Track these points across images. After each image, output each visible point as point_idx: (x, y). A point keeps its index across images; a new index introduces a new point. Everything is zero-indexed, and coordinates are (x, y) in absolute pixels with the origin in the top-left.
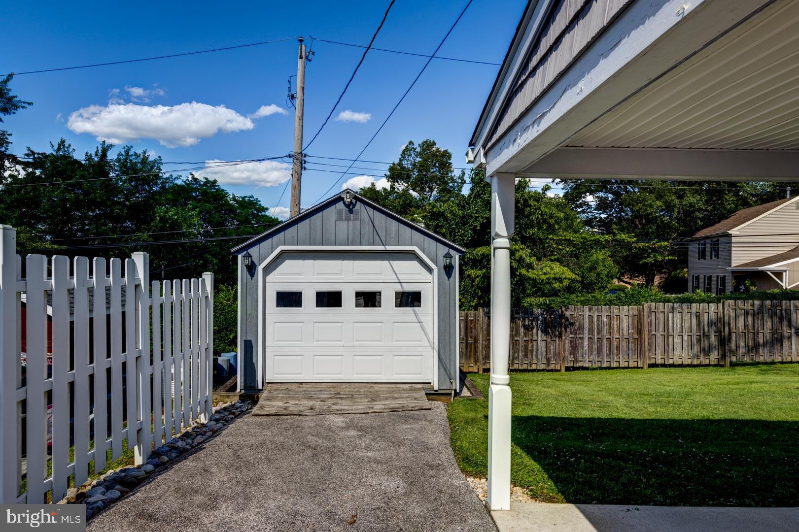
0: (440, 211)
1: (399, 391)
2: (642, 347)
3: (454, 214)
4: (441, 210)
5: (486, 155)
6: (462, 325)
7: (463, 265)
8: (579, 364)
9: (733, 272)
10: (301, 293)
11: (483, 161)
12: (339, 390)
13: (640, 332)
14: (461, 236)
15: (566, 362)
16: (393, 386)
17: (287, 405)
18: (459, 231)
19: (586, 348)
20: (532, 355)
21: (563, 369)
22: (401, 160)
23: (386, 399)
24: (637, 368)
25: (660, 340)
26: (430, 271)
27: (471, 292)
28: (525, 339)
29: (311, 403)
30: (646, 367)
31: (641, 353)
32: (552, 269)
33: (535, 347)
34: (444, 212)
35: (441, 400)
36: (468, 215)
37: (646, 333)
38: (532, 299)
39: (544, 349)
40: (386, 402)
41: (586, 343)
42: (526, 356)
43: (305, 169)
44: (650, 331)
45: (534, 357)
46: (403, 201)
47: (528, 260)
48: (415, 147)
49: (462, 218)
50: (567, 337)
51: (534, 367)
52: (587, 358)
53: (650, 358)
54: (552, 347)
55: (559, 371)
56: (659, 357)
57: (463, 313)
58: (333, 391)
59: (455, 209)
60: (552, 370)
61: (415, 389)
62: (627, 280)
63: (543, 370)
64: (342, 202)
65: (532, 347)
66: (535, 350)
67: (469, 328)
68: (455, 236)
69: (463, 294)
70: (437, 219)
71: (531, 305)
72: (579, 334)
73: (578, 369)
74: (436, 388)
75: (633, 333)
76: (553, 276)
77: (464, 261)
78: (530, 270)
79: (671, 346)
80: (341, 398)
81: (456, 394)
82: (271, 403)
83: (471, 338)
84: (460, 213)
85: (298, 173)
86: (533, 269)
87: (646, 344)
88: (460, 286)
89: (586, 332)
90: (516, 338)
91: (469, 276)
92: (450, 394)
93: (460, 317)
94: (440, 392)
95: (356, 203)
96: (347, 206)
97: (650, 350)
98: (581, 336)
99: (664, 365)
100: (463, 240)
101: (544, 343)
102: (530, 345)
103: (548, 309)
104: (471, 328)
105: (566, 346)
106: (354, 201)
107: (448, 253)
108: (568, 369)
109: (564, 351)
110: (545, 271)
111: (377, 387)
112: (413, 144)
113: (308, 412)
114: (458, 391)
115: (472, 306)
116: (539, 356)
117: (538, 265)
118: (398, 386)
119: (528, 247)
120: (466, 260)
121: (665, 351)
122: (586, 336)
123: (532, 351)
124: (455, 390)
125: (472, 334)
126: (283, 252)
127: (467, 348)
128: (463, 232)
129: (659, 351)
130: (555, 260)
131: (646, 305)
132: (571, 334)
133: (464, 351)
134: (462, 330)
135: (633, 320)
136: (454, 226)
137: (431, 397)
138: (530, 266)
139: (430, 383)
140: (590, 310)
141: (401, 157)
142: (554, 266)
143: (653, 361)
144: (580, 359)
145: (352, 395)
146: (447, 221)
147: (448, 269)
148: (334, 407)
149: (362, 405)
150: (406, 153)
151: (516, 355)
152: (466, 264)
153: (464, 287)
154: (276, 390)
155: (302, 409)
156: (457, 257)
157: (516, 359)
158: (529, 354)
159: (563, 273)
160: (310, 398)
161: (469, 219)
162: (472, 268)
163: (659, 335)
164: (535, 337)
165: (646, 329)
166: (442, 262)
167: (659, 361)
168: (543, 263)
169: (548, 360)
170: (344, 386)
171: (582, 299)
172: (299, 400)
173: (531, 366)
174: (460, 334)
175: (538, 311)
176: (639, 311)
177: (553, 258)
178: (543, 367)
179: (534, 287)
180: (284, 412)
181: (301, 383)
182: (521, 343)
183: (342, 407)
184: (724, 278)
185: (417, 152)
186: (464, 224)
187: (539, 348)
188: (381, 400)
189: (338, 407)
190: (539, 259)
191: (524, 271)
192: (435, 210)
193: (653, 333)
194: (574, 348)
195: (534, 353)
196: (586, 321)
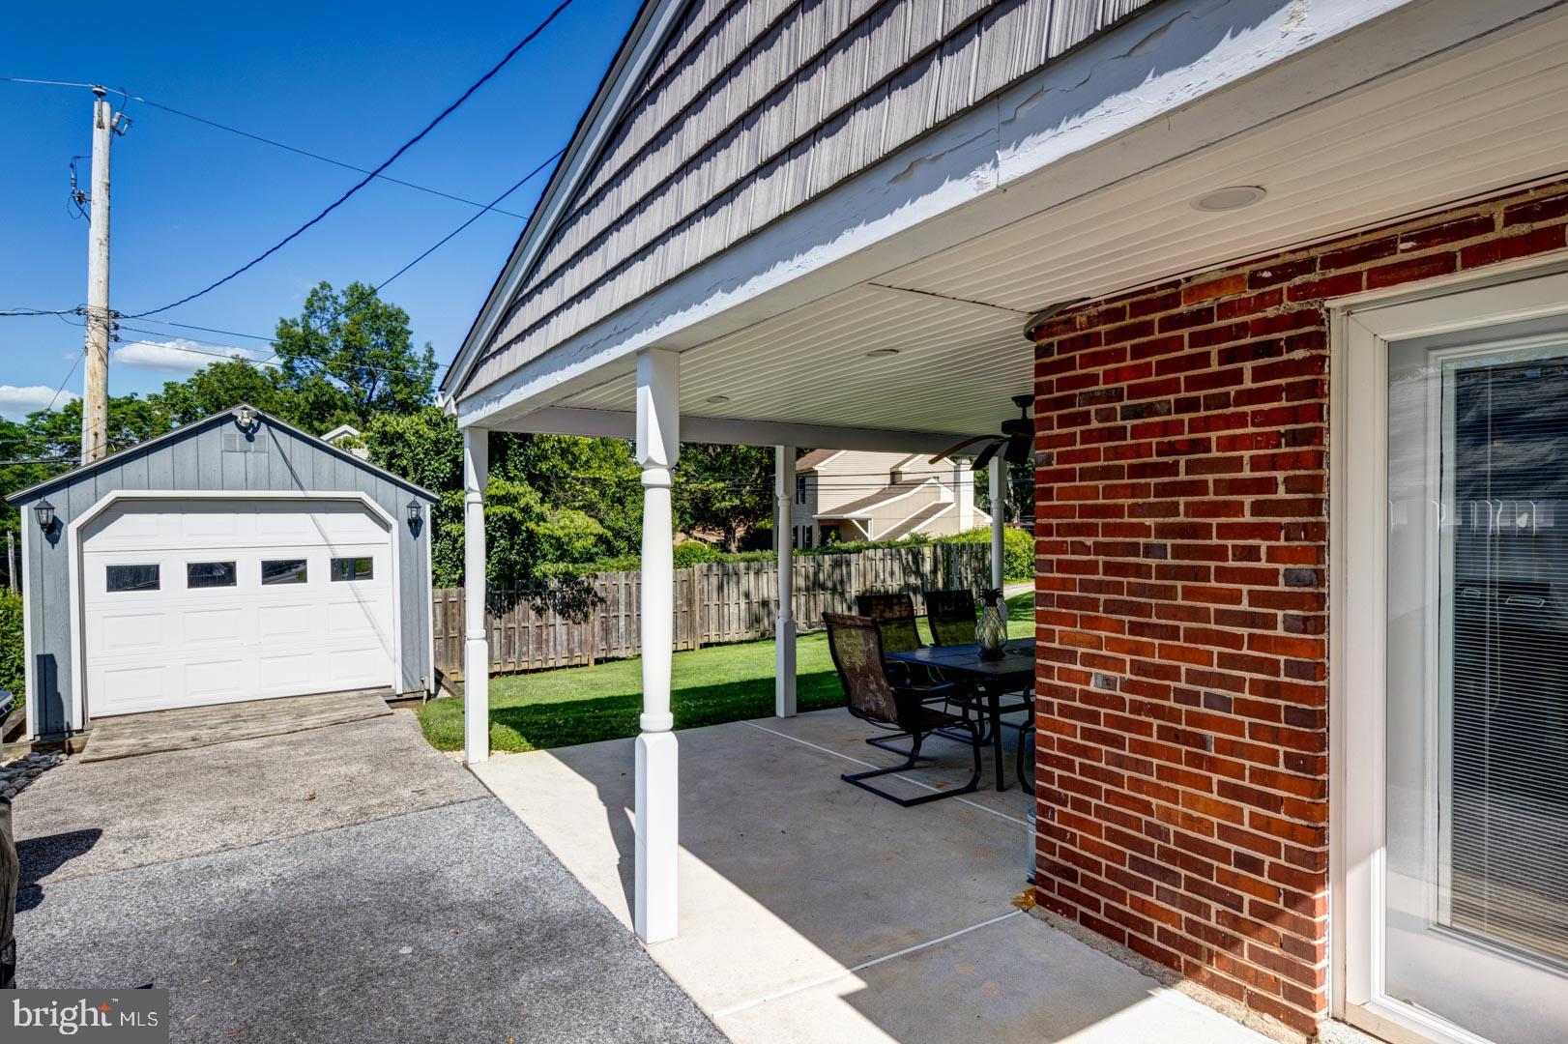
0: (397, 432)
1: (341, 701)
2: (692, 622)
3: (421, 436)
4: (398, 429)
5: (457, 405)
6: (438, 611)
7: (438, 517)
8: (614, 654)
9: (820, 521)
10: (157, 567)
11: (454, 411)
12: (237, 712)
13: (690, 602)
14: (433, 471)
15: (595, 653)
16: (332, 696)
17: (145, 741)
18: (430, 464)
19: (622, 630)
20: (548, 646)
21: (592, 662)
22: (306, 318)
23: (322, 712)
24: (688, 650)
25: (714, 611)
26: (387, 527)
27: (451, 559)
28: (538, 624)
29: (191, 733)
30: (697, 648)
31: (691, 630)
32: (572, 521)
33: (552, 634)
34: (404, 432)
35: (408, 707)
36: (444, 439)
37: (697, 603)
38: (549, 566)
39: (565, 637)
40: (323, 716)
41: (622, 623)
42: (539, 648)
43: (116, 339)
44: (702, 600)
45: (551, 650)
46: (315, 395)
47: (537, 508)
48: (335, 293)
49: (436, 442)
50: (596, 616)
51: (551, 664)
52: (623, 644)
53: (702, 636)
54: (576, 633)
55: (587, 665)
56: (713, 633)
57: (440, 592)
58: (227, 715)
59: (424, 429)
60: (576, 666)
61: (366, 696)
62: (700, 535)
63: (564, 667)
64: (233, 423)
65: (548, 634)
66: (552, 639)
67: (449, 613)
68: (423, 471)
69: (439, 563)
70: (392, 444)
71: (545, 575)
72: (613, 611)
73: (613, 659)
74: (399, 691)
75: (682, 606)
76: (572, 531)
77: (440, 511)
78: (541, 523)
79: (726, 618)
80: (245, 721)
81: (430, 696)
82: (111, 743)
83: (453, 629)
84: (432, 435)
85: (99, 347)
86: (545, 521)
87: (698, 617)
88: (433, 550)
89: (622, 607)
90: (523, 625)
91: (448, 534)
92: (422, 698)
93: (433, 598)
94: (405, 697)
95: (259, 425)
96: (244, 430)
97: (702, 626)
98: (615, 614)
99: (719, 644)
100: (438, 477)
101: (564, 628)
102: (545, 633)
103: (568, 578)
104: (453, 614)
105: (596, 630)
106: (255, 422)
107: (414, 502)
108: (598, 662)
109: (593, 637)
110: (562, 524)
111: (303, 701)
112: (331, 289)
113: (190, 744)
114: (432, 692)
115: (454, 580)
116: (558, 648)
117: (554, 516)
118: (339, 695)
119: (538, 489)
120: (443, 509)
121: (720, 626)
122: (622, 613)
123: (547, 641)
124: (428, 691)
125: (456, 624)
126: (118, 501)
127: (446, 645)
128: (437, 465)
129: (713, 626)
130: (579, 508)
131: (697, 566)
132: (602, 611)
133: (442, 650)
134: (439, 618)
135: (681, 587)
136: (422, 456)
137: (393, 704)
138: (541, 518)
139: (390, 687)
140: (627, 577)
141: (305, 312)
142: (575, 516)
143: (706, 640)
144: (615, 645)
145: (264, 715)
146: (410, 447)
147: (415, 525)
148: (234, 733)
149: (285, 723)
150: (314, 304)
151: (525, 649)
152: (443, 515)
153: (441, 551)
154: (113, 725)
155: (177, 742)
156: (428, 507)
157: (524, 654)
158: (544, 646)
159: (587, 527)
160: (188, 727)
161: (446, 444)
162: (452, 521)
163: (712, 605)
164: (551, 621)
165: (697, 598)
166: (406, 514)
167: (714, 639)
168: (559, 513)
169: (571, 651)
170: (246, 705)
171: (625, 563)
172: (167, 733)
173: (546, 662)
174: (435, 625)
175: (554, 584)
176: (689, 575)
177: (577, 504)
178: (564, 662)
179: (557, 550)
180: (142, 750)
181: (163, 711)
182: (533, 631)
183: (250, 731)
184: (810, 530)
185: (341, 305)
186: (438, 453)
187: (558, 635)
188: (313, 714)
189: (242, 732)
190: (556, 506)
191: (532, 525)
192: (388, 429)
193: (706, 603)
194: (607, 631)
195: (551, 644)
196: (623, 591)
